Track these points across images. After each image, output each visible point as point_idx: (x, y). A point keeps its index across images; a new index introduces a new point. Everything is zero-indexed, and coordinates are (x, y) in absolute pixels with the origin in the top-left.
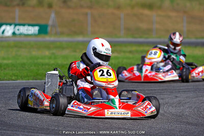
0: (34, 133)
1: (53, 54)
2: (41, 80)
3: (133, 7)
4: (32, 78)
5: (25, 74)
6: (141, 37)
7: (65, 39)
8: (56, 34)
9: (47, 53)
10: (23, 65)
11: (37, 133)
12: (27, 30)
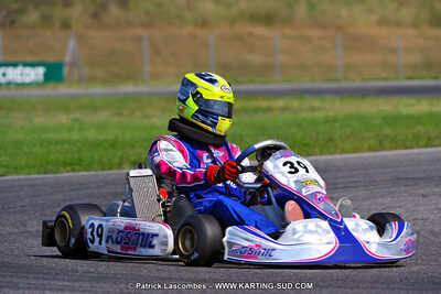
0: (48, 279)
1: (76, 120)
2: (56, 173)
3: (233, 21)
4: (36, 170)
5: (23, 162)
6: (251, 82)
7: (98, 89)
8: (81, 80)
9: (64, 119)
10: (17, 144)
11: (54, 279)
12: (21, 75)
